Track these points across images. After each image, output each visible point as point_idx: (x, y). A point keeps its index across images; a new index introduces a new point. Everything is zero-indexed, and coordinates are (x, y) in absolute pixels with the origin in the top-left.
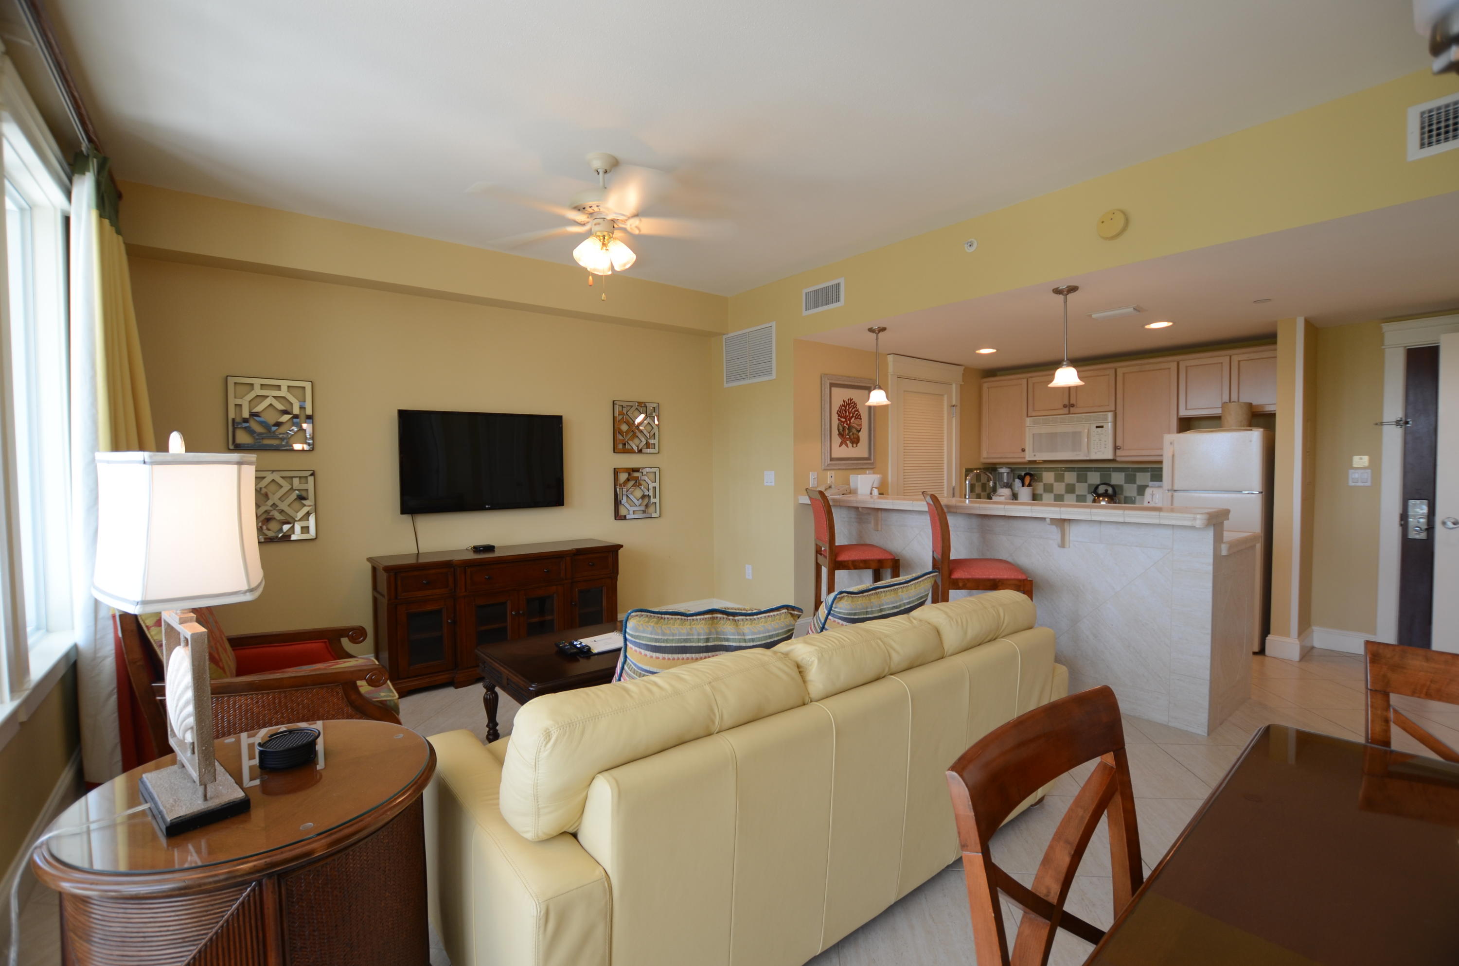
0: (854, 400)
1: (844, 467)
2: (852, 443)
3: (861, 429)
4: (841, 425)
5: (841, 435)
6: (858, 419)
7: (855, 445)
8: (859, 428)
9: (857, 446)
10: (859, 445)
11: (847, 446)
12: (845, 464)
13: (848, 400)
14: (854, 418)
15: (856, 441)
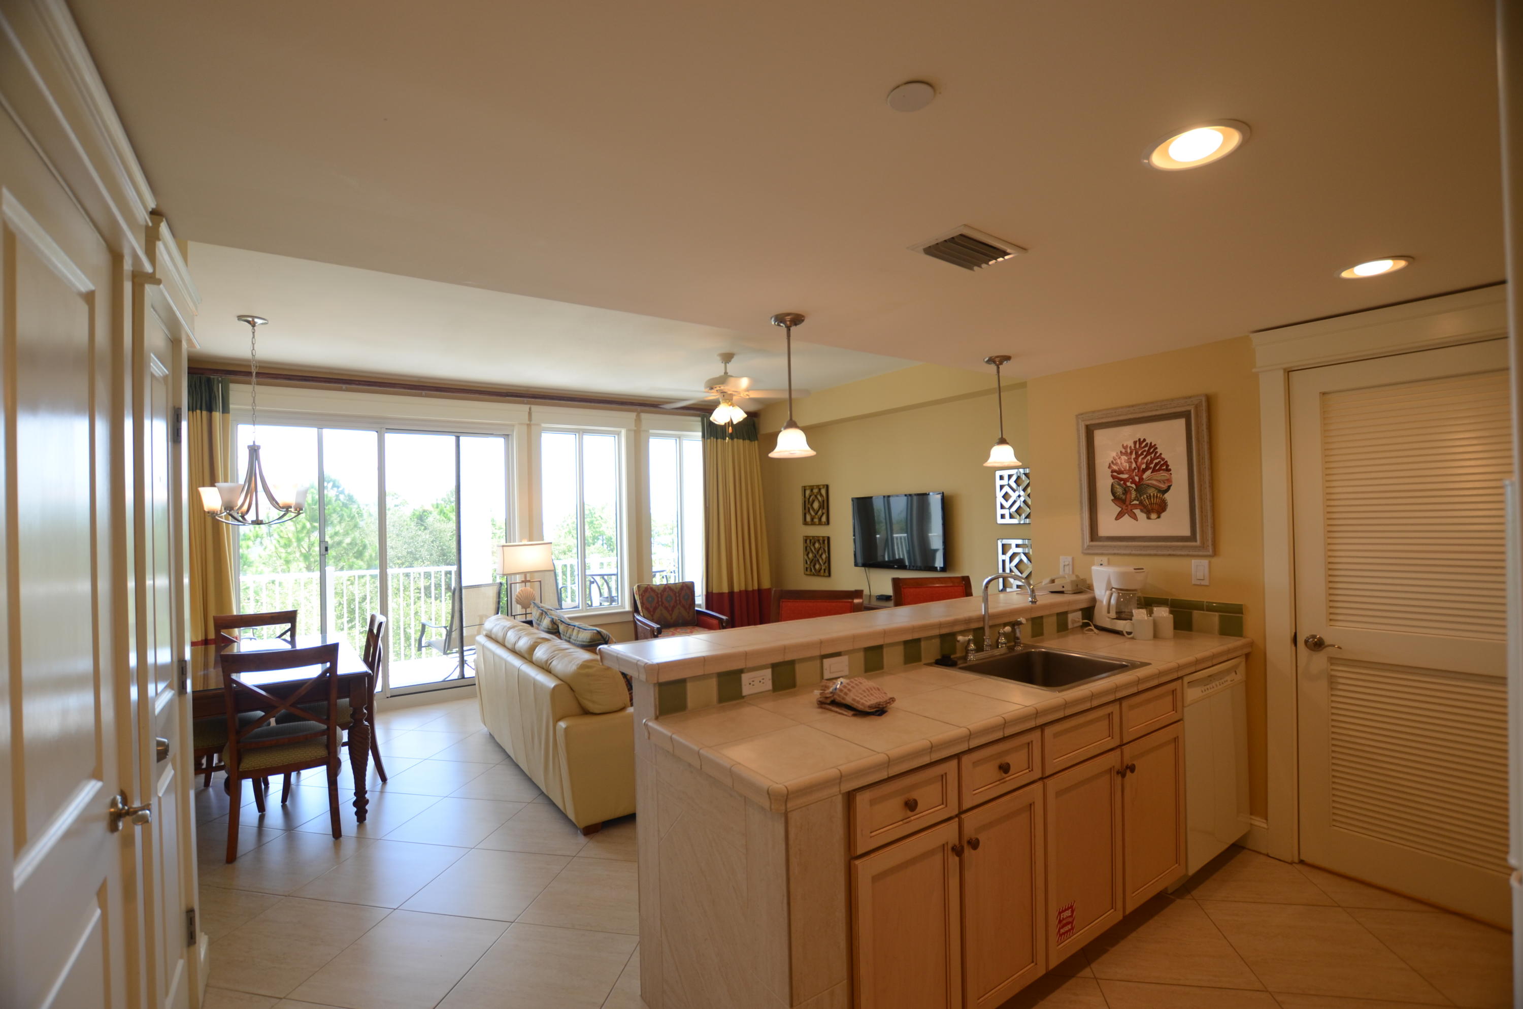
0: (1148, 441)
1: (1128, 552)
2: (1148, 512)
3: (1169, 488)
4: (1119, 485)
5: (1116, 499)
6: (1161, 472)
7: (1154, 516)
8: (1164, 486)
9: (1159, 517)
10: (1163, 515)
11: (1135, 517)
12: (1127, 547)
13: (1135, 443)
14: (1150, 471)
15: (1157, 508)
